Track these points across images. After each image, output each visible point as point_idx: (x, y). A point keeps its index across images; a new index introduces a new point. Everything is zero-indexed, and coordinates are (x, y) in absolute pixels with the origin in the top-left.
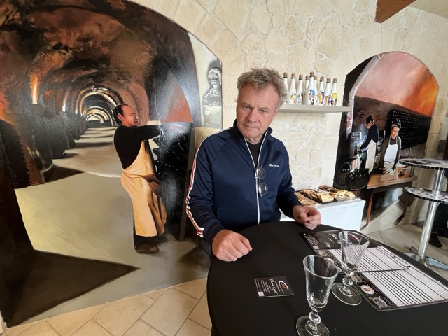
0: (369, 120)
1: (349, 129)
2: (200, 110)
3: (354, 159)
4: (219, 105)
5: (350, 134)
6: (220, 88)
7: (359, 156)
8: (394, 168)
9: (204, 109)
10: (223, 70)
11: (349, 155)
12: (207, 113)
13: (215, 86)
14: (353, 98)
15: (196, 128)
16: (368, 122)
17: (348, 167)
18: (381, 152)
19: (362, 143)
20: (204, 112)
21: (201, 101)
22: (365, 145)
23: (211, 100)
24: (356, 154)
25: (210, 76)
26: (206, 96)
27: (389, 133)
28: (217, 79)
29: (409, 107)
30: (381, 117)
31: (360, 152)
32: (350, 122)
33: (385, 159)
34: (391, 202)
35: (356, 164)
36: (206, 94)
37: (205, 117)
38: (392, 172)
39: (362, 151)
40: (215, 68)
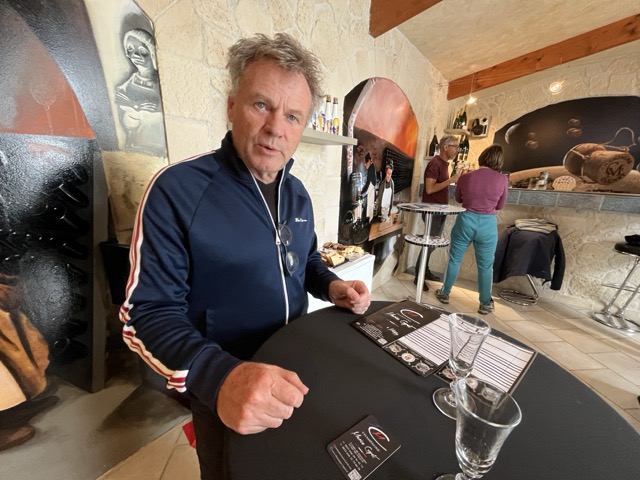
0: (368, 158)
1: (350, 168)
2: (111, 114)
3: (356, 206)
4: (156, 110)
5: (351, 175)
6: (155, 75)
7: (360, 202)
8: (389, 215)
9: (122, 114)
10: (157, 40)
11: (351, 201)
12: (131, 123)
13: (142, 69)
14: (352, 128)
15: (105, 153)
16: (367, 161)
17: (350, 216)
18: (378, 197)
19: (362, 186)
20: (121, 121)
21: (112, 95)
22: (365, 189)
23: (136, 98)
24: (357, 200)
25: (128, 44)
26: (124, 87)
27: (384, 175)
28: (146, 56)
29: (398, 147)
30: (378, 156)
31: (362, 198)
32: (351, 159)
33: (383, 205)
34: (388, 252)
35: (358, 213)
36: (122, 83)
37: (126, 130)
38: (388, 219)
39: (364, 195)
40: (138, 29)
